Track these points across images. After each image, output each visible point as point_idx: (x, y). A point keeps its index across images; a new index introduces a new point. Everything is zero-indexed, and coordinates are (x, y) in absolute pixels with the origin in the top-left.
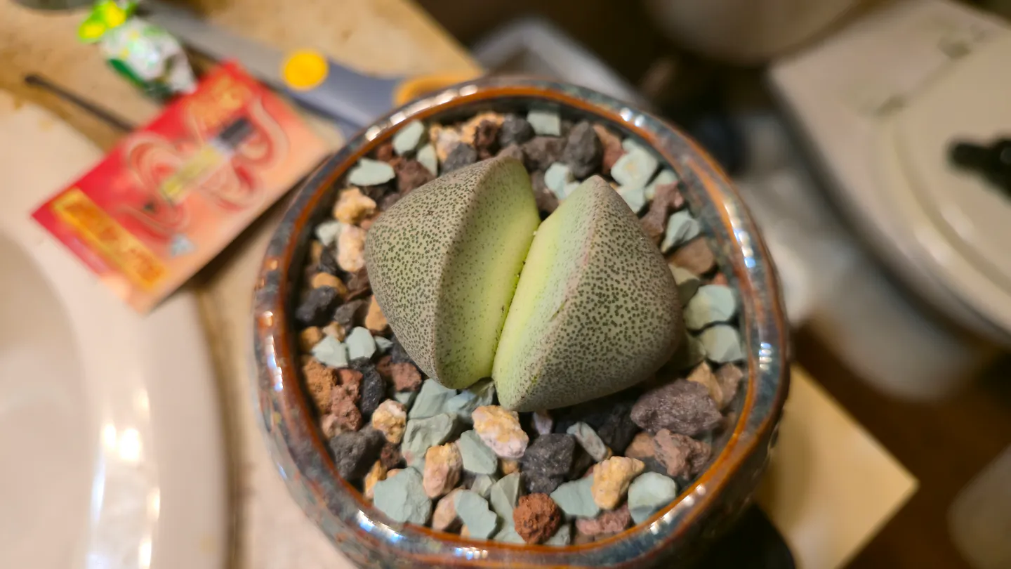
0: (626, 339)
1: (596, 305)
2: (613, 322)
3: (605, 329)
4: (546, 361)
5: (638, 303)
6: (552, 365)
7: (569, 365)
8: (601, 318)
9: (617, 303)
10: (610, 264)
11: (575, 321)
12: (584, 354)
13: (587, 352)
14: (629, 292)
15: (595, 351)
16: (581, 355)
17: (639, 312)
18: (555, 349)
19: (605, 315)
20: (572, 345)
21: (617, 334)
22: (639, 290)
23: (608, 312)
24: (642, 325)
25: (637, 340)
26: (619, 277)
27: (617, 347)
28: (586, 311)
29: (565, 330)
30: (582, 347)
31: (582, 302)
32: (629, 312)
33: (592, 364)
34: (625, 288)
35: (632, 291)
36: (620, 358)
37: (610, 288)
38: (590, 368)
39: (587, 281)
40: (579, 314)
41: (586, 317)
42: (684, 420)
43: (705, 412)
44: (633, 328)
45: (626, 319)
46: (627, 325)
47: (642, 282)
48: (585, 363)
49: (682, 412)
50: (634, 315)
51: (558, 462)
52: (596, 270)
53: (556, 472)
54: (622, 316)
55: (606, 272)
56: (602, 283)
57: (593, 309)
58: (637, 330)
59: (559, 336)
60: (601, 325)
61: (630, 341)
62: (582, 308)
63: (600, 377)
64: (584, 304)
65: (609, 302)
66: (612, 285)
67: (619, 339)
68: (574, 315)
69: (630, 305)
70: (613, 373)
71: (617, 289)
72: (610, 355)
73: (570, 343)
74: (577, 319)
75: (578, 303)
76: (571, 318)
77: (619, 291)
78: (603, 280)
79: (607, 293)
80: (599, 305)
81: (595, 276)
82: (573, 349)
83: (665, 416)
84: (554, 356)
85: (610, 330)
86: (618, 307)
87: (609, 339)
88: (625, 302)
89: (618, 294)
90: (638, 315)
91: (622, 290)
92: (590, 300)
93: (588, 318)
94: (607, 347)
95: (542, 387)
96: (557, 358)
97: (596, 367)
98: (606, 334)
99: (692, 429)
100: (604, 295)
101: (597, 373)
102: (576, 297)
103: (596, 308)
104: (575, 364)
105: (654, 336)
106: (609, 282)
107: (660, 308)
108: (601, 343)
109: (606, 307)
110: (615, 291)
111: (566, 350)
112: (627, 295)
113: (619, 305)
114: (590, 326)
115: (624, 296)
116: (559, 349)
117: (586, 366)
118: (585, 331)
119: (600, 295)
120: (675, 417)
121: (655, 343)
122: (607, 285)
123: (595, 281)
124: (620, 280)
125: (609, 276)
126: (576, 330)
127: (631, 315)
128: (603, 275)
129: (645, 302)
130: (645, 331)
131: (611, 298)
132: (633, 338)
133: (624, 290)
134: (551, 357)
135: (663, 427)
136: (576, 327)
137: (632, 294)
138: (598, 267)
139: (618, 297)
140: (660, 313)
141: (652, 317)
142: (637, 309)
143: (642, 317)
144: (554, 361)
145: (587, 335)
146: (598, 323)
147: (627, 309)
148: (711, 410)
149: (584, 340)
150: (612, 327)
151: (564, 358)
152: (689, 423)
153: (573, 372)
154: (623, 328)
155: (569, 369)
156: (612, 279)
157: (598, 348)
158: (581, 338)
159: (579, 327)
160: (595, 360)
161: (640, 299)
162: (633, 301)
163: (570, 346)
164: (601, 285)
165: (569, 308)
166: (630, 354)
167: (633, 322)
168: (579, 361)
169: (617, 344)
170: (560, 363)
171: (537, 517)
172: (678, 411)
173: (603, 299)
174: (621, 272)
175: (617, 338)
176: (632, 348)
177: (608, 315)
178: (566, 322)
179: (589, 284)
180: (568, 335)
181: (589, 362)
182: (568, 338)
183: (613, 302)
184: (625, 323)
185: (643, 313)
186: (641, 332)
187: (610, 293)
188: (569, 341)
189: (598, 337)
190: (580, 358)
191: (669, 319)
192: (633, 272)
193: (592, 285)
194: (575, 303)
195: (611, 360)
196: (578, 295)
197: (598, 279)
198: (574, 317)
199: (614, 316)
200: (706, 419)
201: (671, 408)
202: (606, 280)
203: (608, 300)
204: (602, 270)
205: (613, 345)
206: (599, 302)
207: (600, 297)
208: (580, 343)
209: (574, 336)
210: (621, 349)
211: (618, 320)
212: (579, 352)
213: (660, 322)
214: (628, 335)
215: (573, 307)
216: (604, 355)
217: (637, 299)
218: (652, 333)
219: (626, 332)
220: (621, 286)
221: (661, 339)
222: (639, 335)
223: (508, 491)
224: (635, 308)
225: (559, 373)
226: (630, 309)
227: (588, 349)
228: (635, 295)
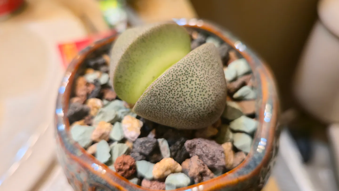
0: (190, 96)
1: (182, 74)
2: (187, 85)
3: (182, 86)
4: (152, 87)
5: (202, 83)
6: (154, 90)
7: (161, 94)
8: (182, 81)
9: (192, 78)
10: (197, 62)
11: (171, 76)
12: (169, 92)
13: (171, 92)
14: (199, 77)
15: (174, 93)
16: (167, 92)
17: (201, 87)
18: (157, 84)
19: (185, 80)
20: (165, 86)
21: (187, 92)
22: (205, 78)
23: (187, 80)
24: (200, 93)
25: (195, 100)
26: (198, 69)
27: (185, 97)
28: (177, 74)
29: (165, 78)
30: (169, 88)
31: (177, 70)
32: (196, 85)
33: (171, 99)
34: (199, 74)
35: (201, 77)
36: (184, 104)
37: (192, 71)
38: (169, 101)
39: (183, 63)
40: (174, 74)
41: (176, 77)
42: (207, 156)
43: (218, 157)
44: (195, 92)
45: (193, 87)
46: (193, 90)
47: (207, 77)
48: (168, 97)
49: (207, 151)
50: (198, 87)
51: (145, 147)
52: (189, 61)
53: (143, 151)
54: (192, 85)
55: (193, 64)
56: (189, 67)
57: (181, 75)
58: (197, 95)
59: (161, 79)
60: (181, 83)
61: (191, 98)
62: (176, 72)
63: (173, 108)
64: (178, 71)
65: (189, 76)
66: (193, 70)
67: (187, 94)
68: (171, 73)
69: (198, 82)
70: (180, 109)
71: (195, 72)
72: (180, 99)
73: (165, 84)
74: (172, 75)
75: (175, 69)
76: (170, 74)
77: (195, 74)
78: (190, 66)
79: (189, 72)
80: (184, 75)
81: (188, 63)
82: (165, 87)
83: (199, 150)
84: (156, 87)
85: (184, 88)
86: (192, 80)
87: (182, 92)
88: (196, 80)
89: (194, 74)
90: (199, 88)
91: (196, 74)
92: (181, 71)
93: (177, 78)
94: (180, 95)
95: (146, 99)
96: (157, 88)
97: (172, 102)
98: (182, 89)
99: (210, 163)
100: (188, 72)
101: (172, 105)
102: (176, 67)
103: (182, 75)
104: (164, 95)
105: (204, 102)
106: (193, 68)
107: (211, 92)
108: (178, 92)
109: (186, 77)
110: (193, 73)
111: (162, 86)
112: (198, 77)
113: (193, 80)
114: (176, 81)
115: (196, 77)
116: (159, 84)
117: (168, 99)
118: (173, 82)
119: (186, 71)
120: (204, 152)
121: (203, 106)
122: (191, 69)
123: (186, 65)
124: (198, 70)
125: (194, 66)
126: (169, 80)
127: (196, 86)
128: (192, 65)
129: (205, 84)
130: (200, 97)
131: (190, 75)
132: (193, 97)
133: (198, 74)
134: (154, 87)
135: (197, 155)
136: (170, 78)
137: (201, 78)
138: (190, 60)
139: (193, 76)
140: (210, 93)
141: (206, 92)
142: (200, 85)
143: (201, 90)
144: (155, 89)
145: (174, 84)
146: (180, 82)
147: (195, 83)
148: (222, 158)
149: (171, 86)
150: (186, 87)
151: (159, 90)
152: (209, 159)
153: (162, 98)
154: (190, 90)
155: (160, 96)
156: (194, 68)
157: (176, 93)
158: (170, 85)
159: (171, 79)
160: (173, 98)
161: (203, 82)
162: (200, 81)
163: (164, 86)
164: (188, 67)
165: (171, 70)
166: (190, 104)
167: (196, 90)
168: (166, 95)
169: (185, 96)
170: (157, 91)
171: (125, 164)
172: (206, 150)
173: (186, 73)
174: (200, 67)
175: (186, 93)
176: (192, 101)
177: (186, 81)
178: (167, 75)
179: (183, 64)
180: (165, 80)
181: (170, 97)
182: (165, 82)
183: (191, 77)
184: (192, 88)
185: (202, 88)
186: (198, 96)
187: (191, 72)
188: (165, 83)
189: (178, 88)
190: (166, 93)
191: (214, 99)
192: (206, 71)
193: (184, 66)
194: (174, 69)
195: (180, 102)
196: (177, 66)
197: (188, 64)
198: (171, 74)
199: (189, 82)
200: (218, 162)
201: (203, 147)
202: (192, 67)
203: (189, 75)
204: (191, 62)
205: (183, 95)
206: (185, 73)
207: (186, 72)
208: (169, 87)
209: (168, 82)
210: (186, 99)
211: (190, 85)
212: (167, 90)
213: (209, 97)
214: (192, 94)
215: (172, 70)
216: (178, 98)
217: (202, 81)
218: (203, 100)
219: (191, 93)
220: (197, 72)
221: (207, 105)
222: (197, 97)
223: (120, 150)
224: (199, 84)
225: (155, 96)
226: (197, 83)
227: (172, 91)
228: (202, 79)
